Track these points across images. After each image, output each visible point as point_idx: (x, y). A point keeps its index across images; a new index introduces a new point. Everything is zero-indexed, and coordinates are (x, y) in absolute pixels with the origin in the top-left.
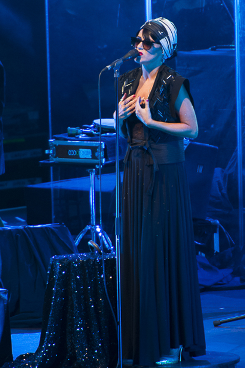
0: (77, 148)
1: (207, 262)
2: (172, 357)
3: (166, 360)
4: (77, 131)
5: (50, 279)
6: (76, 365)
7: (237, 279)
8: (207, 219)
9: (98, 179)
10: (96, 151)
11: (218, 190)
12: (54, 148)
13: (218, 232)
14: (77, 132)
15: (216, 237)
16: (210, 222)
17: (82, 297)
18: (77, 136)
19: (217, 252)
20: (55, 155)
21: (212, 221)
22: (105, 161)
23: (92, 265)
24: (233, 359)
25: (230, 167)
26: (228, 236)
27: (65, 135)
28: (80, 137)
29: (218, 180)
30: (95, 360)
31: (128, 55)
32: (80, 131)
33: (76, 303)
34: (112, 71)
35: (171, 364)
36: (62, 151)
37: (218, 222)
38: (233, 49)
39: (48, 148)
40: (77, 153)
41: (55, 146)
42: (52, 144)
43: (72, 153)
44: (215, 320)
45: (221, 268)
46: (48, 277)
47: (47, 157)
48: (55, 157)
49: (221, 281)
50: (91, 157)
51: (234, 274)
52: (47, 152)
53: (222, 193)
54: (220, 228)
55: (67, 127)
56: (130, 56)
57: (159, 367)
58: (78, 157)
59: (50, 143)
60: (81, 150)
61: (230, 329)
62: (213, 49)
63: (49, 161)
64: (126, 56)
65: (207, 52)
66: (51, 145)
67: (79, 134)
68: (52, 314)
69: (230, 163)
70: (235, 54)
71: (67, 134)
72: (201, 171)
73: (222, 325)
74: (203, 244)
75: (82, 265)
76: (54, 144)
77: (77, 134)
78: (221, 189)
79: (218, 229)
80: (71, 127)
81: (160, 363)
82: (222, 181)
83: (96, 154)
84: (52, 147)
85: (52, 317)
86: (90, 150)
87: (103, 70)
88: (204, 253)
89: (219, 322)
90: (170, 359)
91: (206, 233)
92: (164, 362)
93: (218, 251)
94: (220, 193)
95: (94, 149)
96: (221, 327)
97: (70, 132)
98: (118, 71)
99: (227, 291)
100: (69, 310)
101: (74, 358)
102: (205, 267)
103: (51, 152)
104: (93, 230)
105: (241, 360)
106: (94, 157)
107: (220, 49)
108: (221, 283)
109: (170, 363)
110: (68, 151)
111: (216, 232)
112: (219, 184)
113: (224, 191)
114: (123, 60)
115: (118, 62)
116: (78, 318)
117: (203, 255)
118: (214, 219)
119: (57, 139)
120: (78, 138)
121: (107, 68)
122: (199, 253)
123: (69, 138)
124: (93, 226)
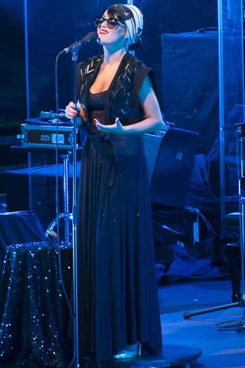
0: (50, 133)
1: (185, 253)
2: (131, 351)
3: (124, 353)
4: (51, 115)
5: (6, 268)
6: (31, 357)
7: (216, 270)
8: (187, 208)
9: (72, 165)
10: (69, 136)
11: (201, 178)
12: (26, 132)
13: (198, 222)
14: (50, 117)
15: (196, 226)
16: (189, 210)
17: (39, 287)
18: (50, 121)
19: (196, 242)
20: (27, 140)
21: (191, 209)
22: (78, 147)
23: (49, 254)
24: (195, 353)
25: (212, 154)
26: (208, 225)
27: (38, 120)
28: (53, 122)
29: (200, 167)
30: (51, 353)
31: (87, 38)
32: (53, 115)
33: (33, 294)
34: (70, 54)
35: (130, 358)
36: (34, 136)
37: (198, 210)
38: (215, 32)
39: (20, 133)
40: (50, 138)
41: (27, 130)
42: (24, 128)
43: (44, 138)
44: (185, 312)
45: (199, 258)
46: (5, 266)
47: (19, 142)
48: (27, 142)
49: (199, 272)
50: (63, 143)
51: (214, 264)
52: (18, 137)
53: (204, 181)
54: (200, 217)
55: (41, 112)
56: (89, 39)
57: (117, 360)
58: (50, 142)
59: (22, 128)
60: (54, 136)
61: (200, 322)
62: (200, 32)
63: (21, 146)
64: (84, 39)
65: (196, 34)
66: (23, 130)
67: (53, 119)
68: (8, 305)
69: (212, 150)
70: (218, 36)
71: (39, 118)
72: (180, 158)
73: (193, 317)
74: (183, 233)
75: (39, 255)
76: (26, 128)
77: (50, 119)
78: (203, 176)
79: (198, 218)
80: (44, 111)
81: (118, 356)
82: (204, 169)
83: (69, 140)
84: (24, 132)
85: (7, 308)
86: (62, 135)
87: (61, 53)
88: (183, 243)
89: (189, 314)
90: (129, 353)
91: (185, 222)
92: (122, 355)
93: (198, 241)
94: (202, 181)
95: (67, 134)
96: (191, 320)
97: (42, 117)
98: (76, 54)
99: (204, 283)
100: (25, 301)
101: (29, 351)
102: (182, 257)
103: (23, 137)
104: (67, 217)
105: (203, 354)
106: (66, 142)
107: (209, 32)
108: (198, 273)
109: (129, 356)
110: (40, 136)
111: (195, 221)
112: (202, 170)
113: (207, 179)
114: (82, 43)
115: (76, 45)
116: (34, 309)
117: (182, 245)
118: (194, 207)
119: (29, 123)
120: (51, 122)
121: (65, 51)
122: (178, 243)
123: (42, 122)
124: (66, 213)
